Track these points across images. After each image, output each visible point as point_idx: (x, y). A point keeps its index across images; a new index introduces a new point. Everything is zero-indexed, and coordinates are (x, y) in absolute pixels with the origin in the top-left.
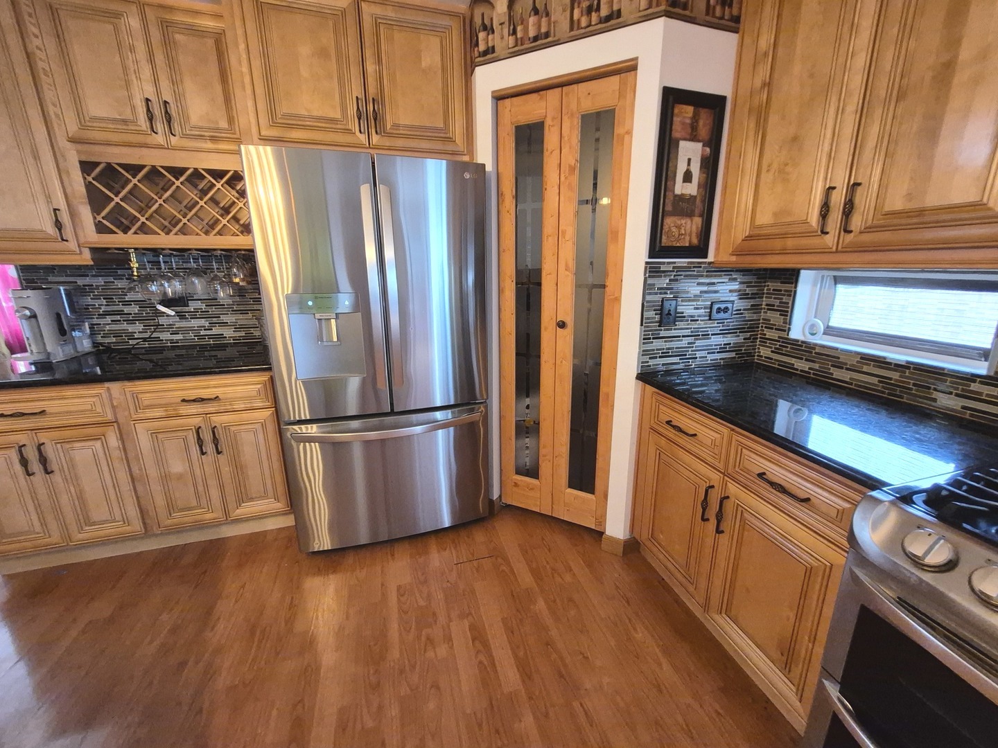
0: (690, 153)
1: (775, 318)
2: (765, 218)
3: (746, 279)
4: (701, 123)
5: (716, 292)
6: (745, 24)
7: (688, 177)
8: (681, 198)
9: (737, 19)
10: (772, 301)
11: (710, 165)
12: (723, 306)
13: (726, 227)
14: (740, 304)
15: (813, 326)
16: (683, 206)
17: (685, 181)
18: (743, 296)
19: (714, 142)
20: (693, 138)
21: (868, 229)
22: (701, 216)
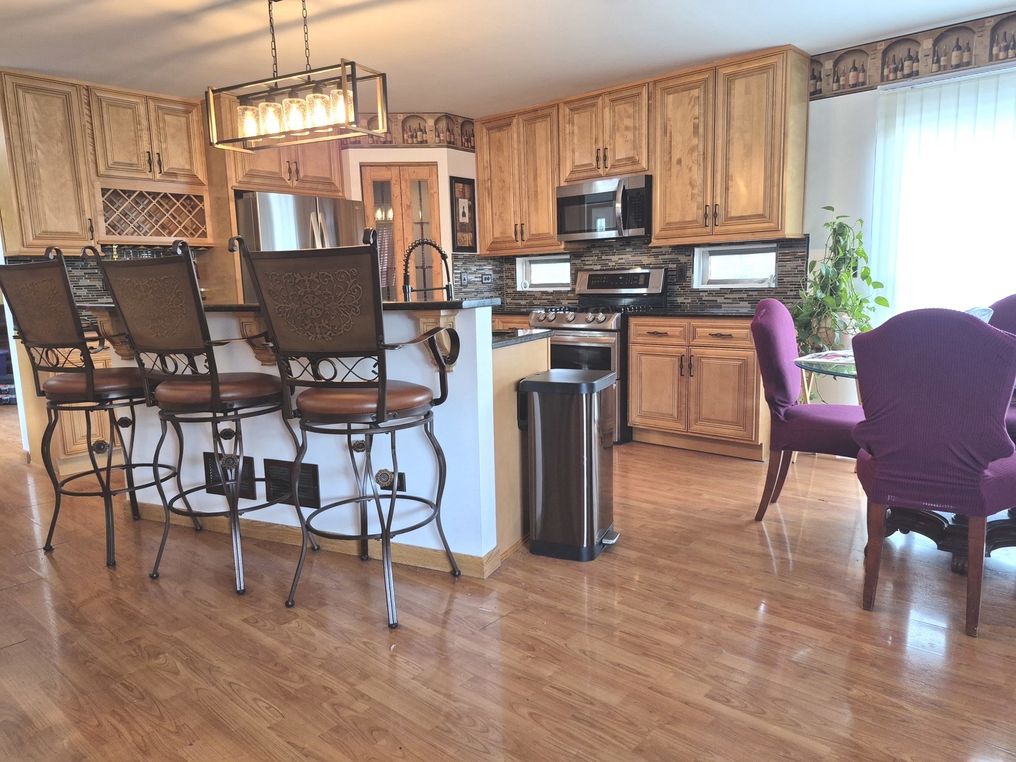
0: (464, 204)
1: (509, 281)
2: (497, 235)
3: (495, 263)
4: (466, 190)
5: (483, 269)
6: (477, 149)
7: (464, 215)
8: (463, 224)
9: (474, 147)
10: (508, 274)
11: (472, 208)
12: (487, 277)
13: (483, 238)
14: (494, 276)
15: (525, 284)
16: (463, 228)
17: (463, 216)
18: (495, 272)
19: (472, 199)
20: (464, 198)
21: (529, 240)
22: (471, 232)
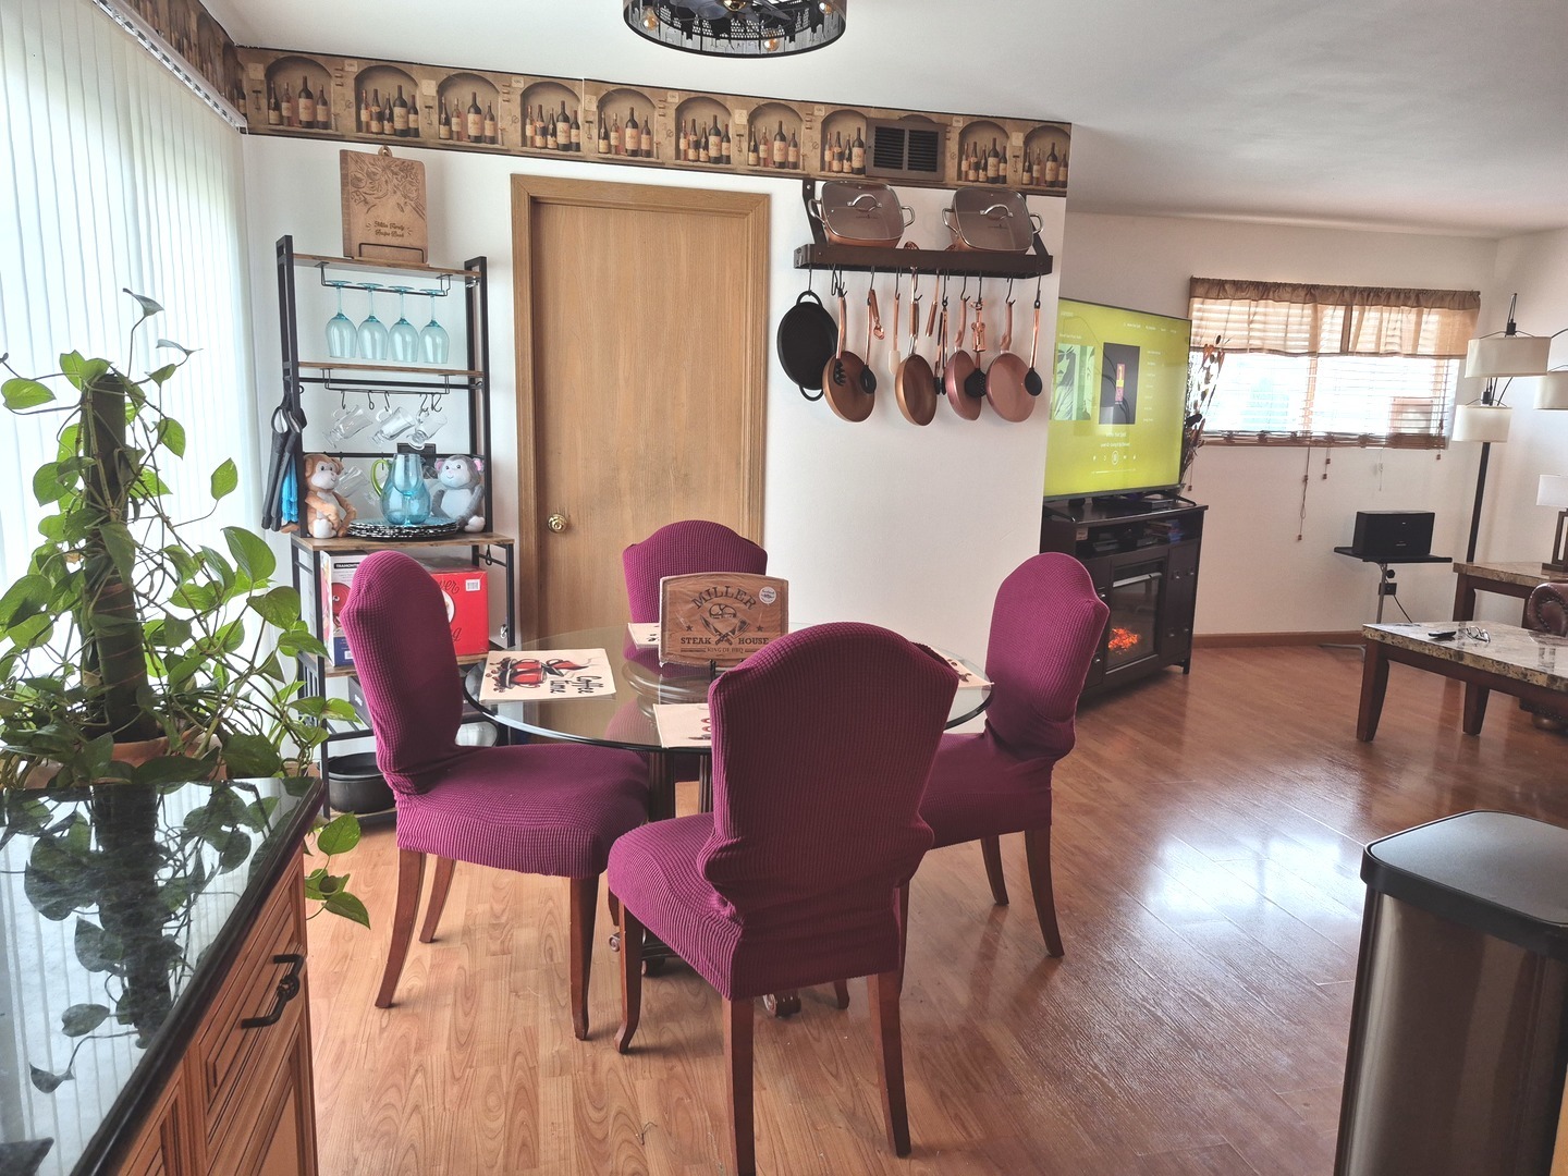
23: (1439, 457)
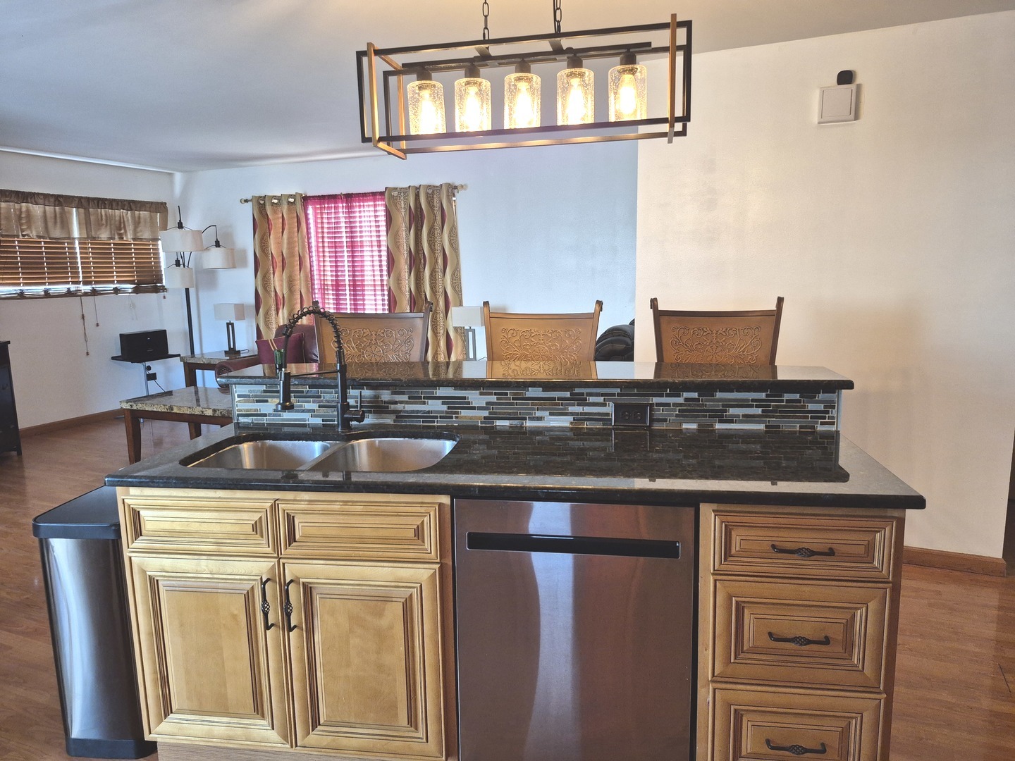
23: (164, 297)
